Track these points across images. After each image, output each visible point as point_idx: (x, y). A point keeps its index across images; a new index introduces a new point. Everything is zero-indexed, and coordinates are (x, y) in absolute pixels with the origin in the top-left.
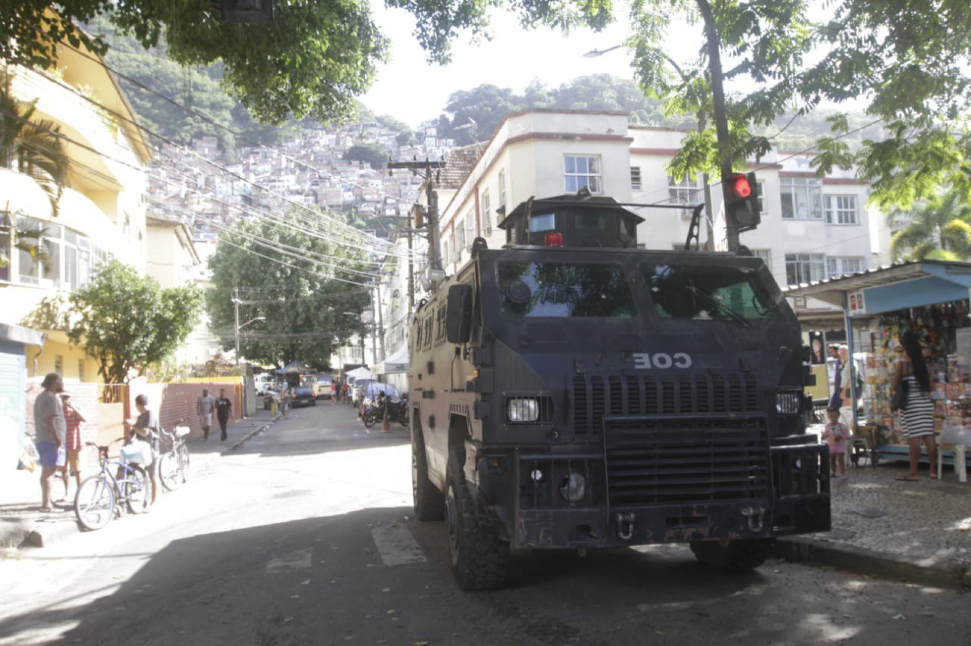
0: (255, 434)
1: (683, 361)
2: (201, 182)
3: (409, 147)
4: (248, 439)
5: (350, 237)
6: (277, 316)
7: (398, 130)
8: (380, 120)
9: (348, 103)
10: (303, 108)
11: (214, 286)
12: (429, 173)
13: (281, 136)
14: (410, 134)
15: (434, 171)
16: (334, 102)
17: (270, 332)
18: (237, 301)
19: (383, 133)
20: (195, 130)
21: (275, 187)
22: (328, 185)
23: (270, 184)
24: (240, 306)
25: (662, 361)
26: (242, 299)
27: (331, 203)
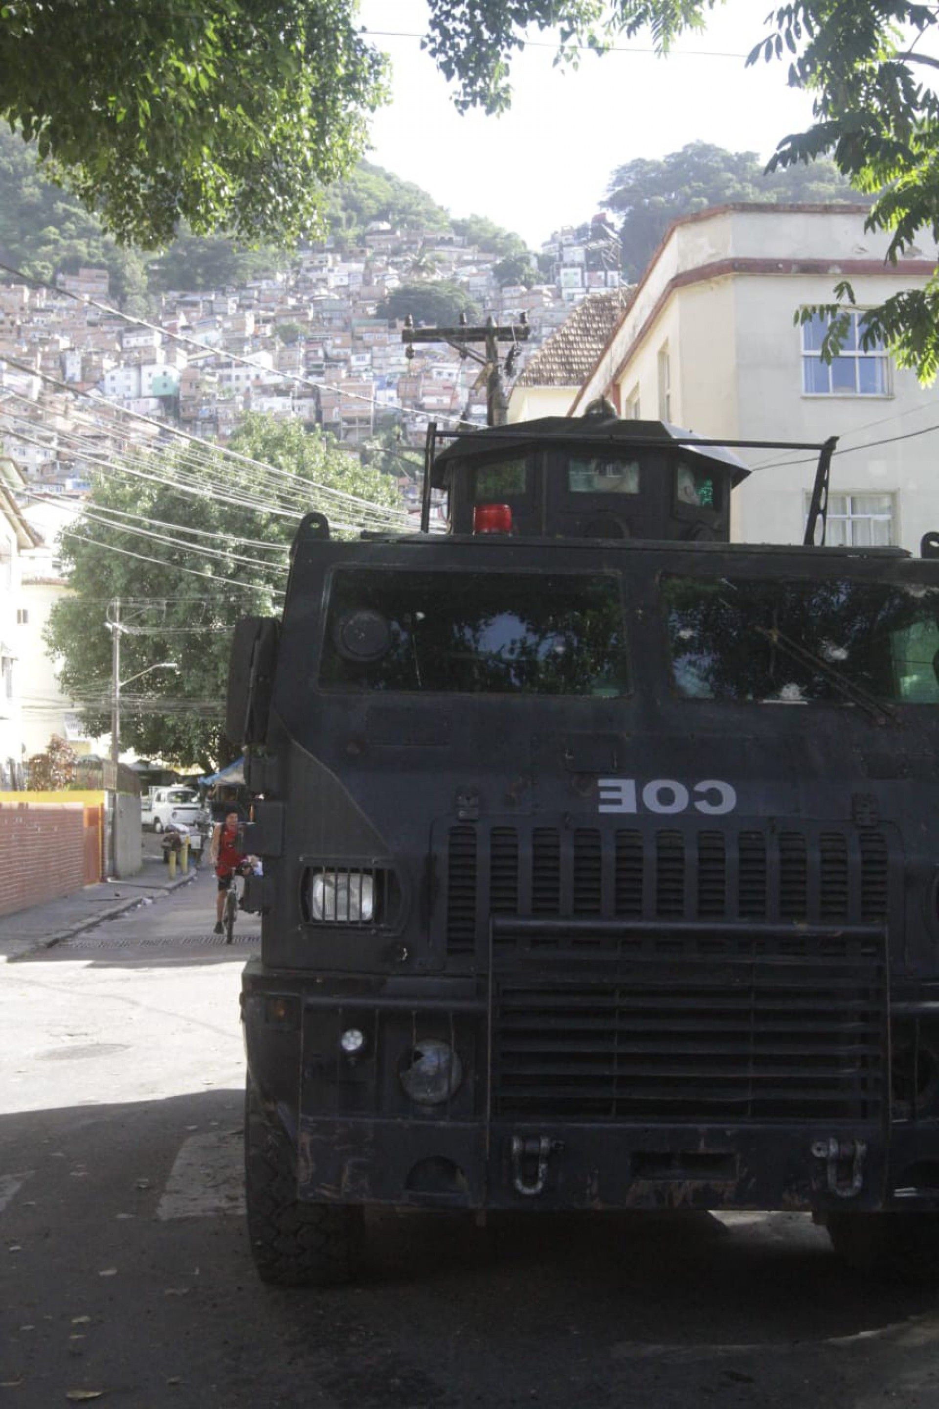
0: (112, 917)
1: (714, 797)
2: (74, 369)
3: (523, 289)
4: (90, 928)
5: (368, 490)
6: (205, 660)
7: (500, 252)
8: (460, 228)
9: (301, 199)
10: (208, 210)
11: (73, 593)
12: (492, 352)
13: (244, 267)
14: (524, 259)
15: (503, 349)
16: (271, 197)
17: (189, 696)
18: (117, 627)
19: (466, 257)
20: (64, 254)
21: (229, 378)
22: (344, 374)
23: (219, 372)
24: (124, 637)
25: (666, 797)
26: (129, 624)
27: (347, 415)
